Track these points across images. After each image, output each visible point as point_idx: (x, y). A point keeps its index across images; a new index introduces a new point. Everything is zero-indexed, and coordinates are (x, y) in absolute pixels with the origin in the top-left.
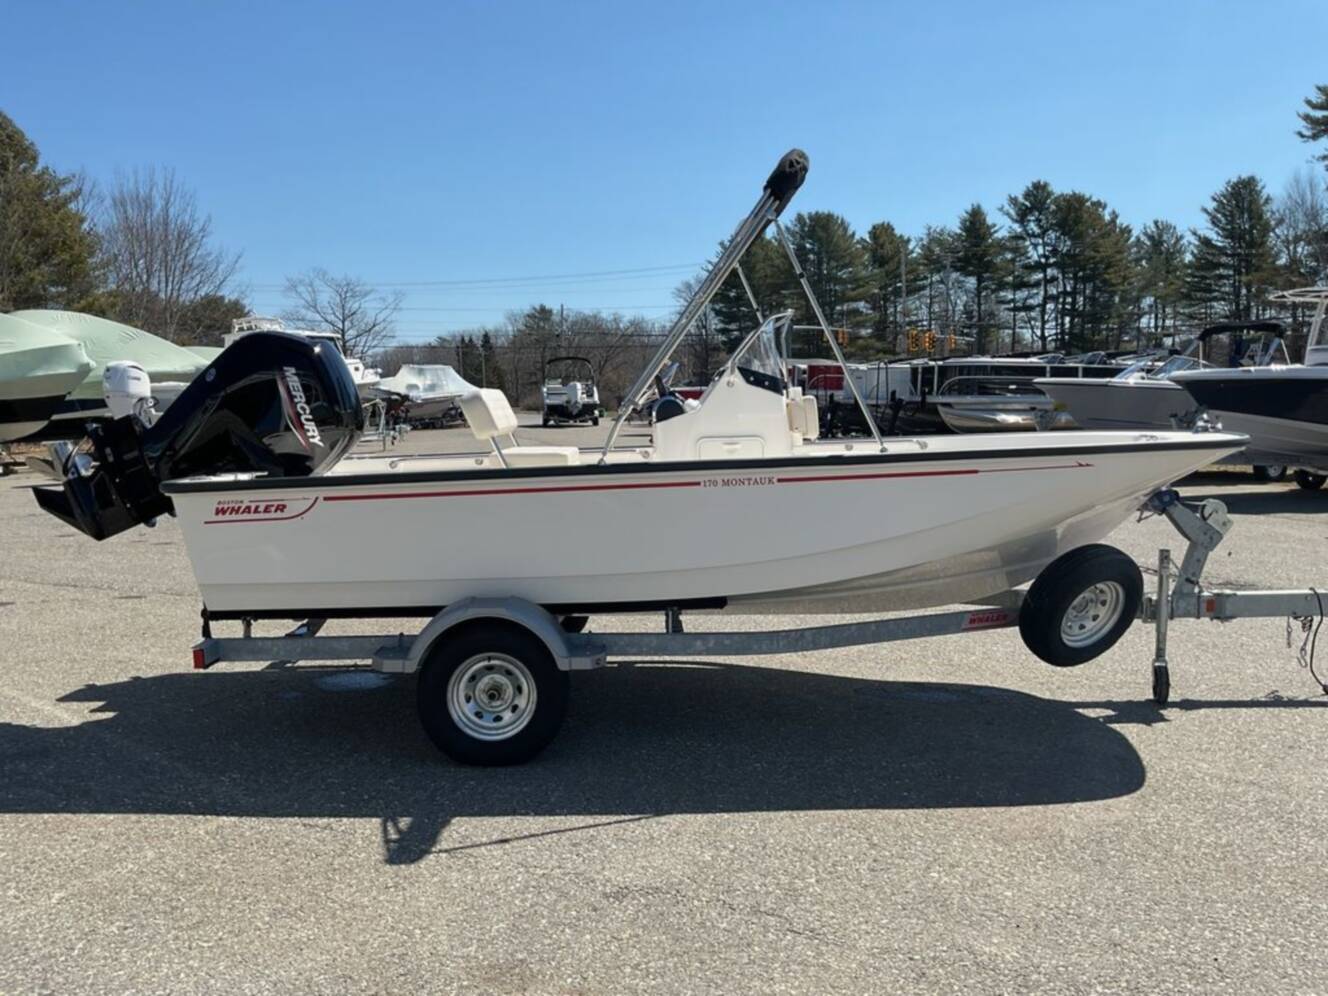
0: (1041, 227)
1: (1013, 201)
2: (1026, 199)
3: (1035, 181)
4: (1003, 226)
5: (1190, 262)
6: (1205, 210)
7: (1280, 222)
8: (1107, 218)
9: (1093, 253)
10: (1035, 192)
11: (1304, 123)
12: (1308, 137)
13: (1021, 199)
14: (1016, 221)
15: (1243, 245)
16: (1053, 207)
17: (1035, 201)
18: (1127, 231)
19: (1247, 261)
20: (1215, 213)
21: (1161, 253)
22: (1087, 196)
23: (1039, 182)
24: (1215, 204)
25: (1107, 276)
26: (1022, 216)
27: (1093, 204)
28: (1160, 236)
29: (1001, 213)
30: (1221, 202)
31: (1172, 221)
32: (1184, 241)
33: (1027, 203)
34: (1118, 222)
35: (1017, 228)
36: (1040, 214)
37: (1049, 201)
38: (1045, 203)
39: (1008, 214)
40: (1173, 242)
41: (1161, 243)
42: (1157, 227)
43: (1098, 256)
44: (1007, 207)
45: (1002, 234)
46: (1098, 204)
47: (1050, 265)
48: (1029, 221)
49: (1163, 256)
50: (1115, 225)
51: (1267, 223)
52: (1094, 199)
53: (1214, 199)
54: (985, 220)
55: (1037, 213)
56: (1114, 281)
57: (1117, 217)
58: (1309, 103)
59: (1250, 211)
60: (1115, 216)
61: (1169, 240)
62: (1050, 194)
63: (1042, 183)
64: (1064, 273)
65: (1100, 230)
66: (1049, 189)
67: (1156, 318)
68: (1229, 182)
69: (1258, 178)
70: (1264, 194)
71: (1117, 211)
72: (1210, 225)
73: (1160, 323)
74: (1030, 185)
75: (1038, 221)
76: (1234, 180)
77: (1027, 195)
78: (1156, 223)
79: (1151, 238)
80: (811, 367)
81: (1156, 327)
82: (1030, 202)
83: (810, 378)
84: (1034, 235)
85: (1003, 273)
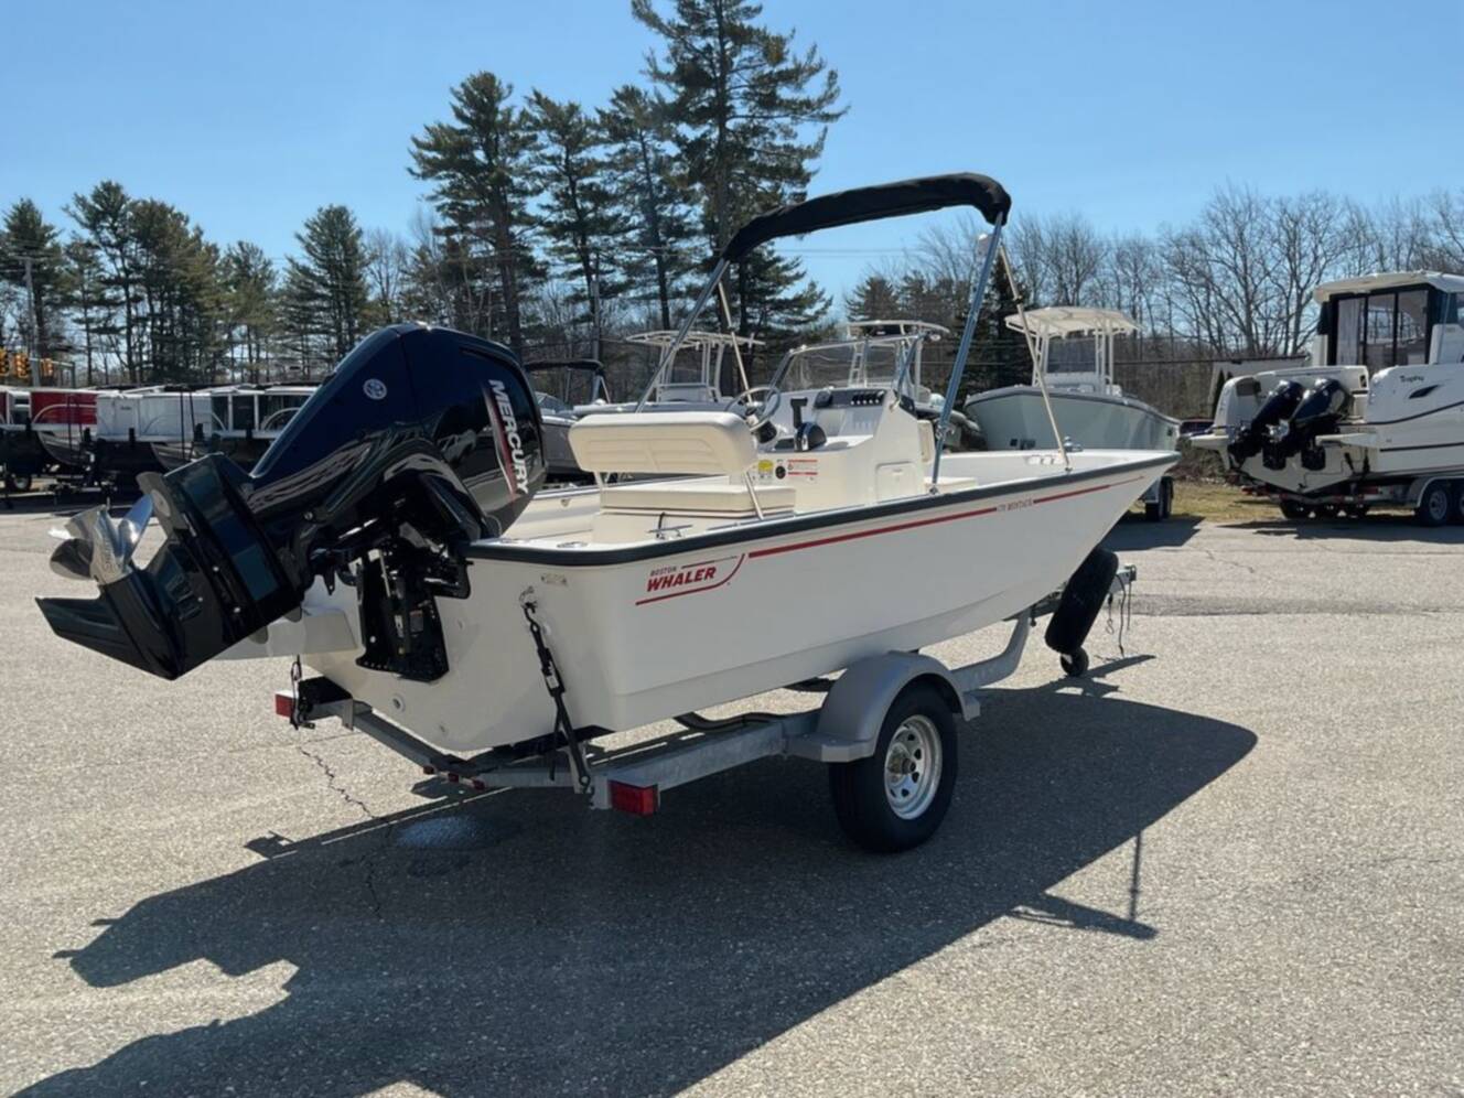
0: (117, 236)
1: (81, 201)
2: (97, 202)
3: (105, 181)
4: (66, 229)
5: (280, 290)
6: (299, 237)
7: (374, 257)
8: (191, 234)
9: (182, 272)
10: (106, 194)
11: (414, 161)
12: (418, 175)
13: (90, 201)
14: (84, 225)
15: (340, 276)
16: (130, 214)
17: (105, 205)
18: (213, 249)
19: (345, 293)
20: (309, 240)
21: (249, 277)
22: (169, 205)
23: (110, 183)
24: (308, 231)
25: (199, 300)
26: (94, 221)
27: (175, 216)
28: (247, 259)
29: (66, 214)
30: (314, 230)
31: (259, 244)
32: (273, 268)
33: (98, 206)
34: (203, 239)
35: (87, 235)
36: (115, 220)
37: (123, 207)
38: (119, 208)
39: (75, 216)
40: (260, 267)
41: (249, 267)
42: (242, 249)
43: (189, 276)
44: (73, 208)
45: (64, 240)
46: (179, 217)
47: (134, 282)
48: (102, 227)
49: (252, 281)
50: (200, 244)
51: (362, 257)
52: (175, 211)
53: (307, 226)
54: (40, 220)
55: (111, 220)
56: (207, 305)
57: (201, 233)
58: (415, 141)
59: (343, 243)
60: (199, 232)
61: (256, 266)
62: (123, 199)
63: (113, 184)
64: (149, 293)
65: (185, 247)
66: (123, 192)
67: (250, 348)
68: (320, 210)
69: (349, 209)
70: (356, 227)
71: (202, 227)
72: (305, 253)
73: (254, 354)
74: (99, 186)
75: (114, 229)
76: (326, 207)
77: (97, 196)
78: (240, 244)
79: (237, 260)
80: (35, 395)
81: (251, 358)
82: (102, 205)
83: (36, 409)
84: (108, 244)
85: (67, 286)
